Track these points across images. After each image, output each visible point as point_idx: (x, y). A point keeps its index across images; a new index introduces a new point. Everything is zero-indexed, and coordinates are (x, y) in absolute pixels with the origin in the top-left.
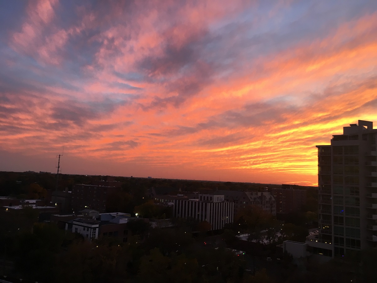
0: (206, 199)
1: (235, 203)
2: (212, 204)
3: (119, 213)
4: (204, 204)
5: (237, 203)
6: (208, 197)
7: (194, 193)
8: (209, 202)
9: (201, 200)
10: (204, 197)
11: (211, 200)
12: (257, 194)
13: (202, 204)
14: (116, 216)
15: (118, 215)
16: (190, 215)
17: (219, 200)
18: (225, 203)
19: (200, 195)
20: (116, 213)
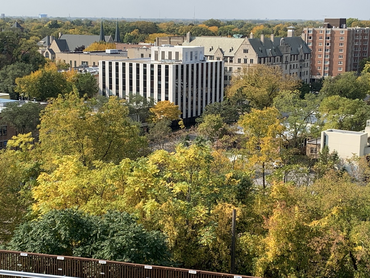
0: (167, 57)
1: (226, 61)
2: (180, 66)
4: (163, 67)
5: (231, 61)
6: (170, 53)
7: (141, 46)
9: (156, 59)
10: (163, 53)
11: (178, 58)
12: (272, 42)
16: (134, 91)
17: (194, 58)
18: (207, 64)
19: (154, 49)
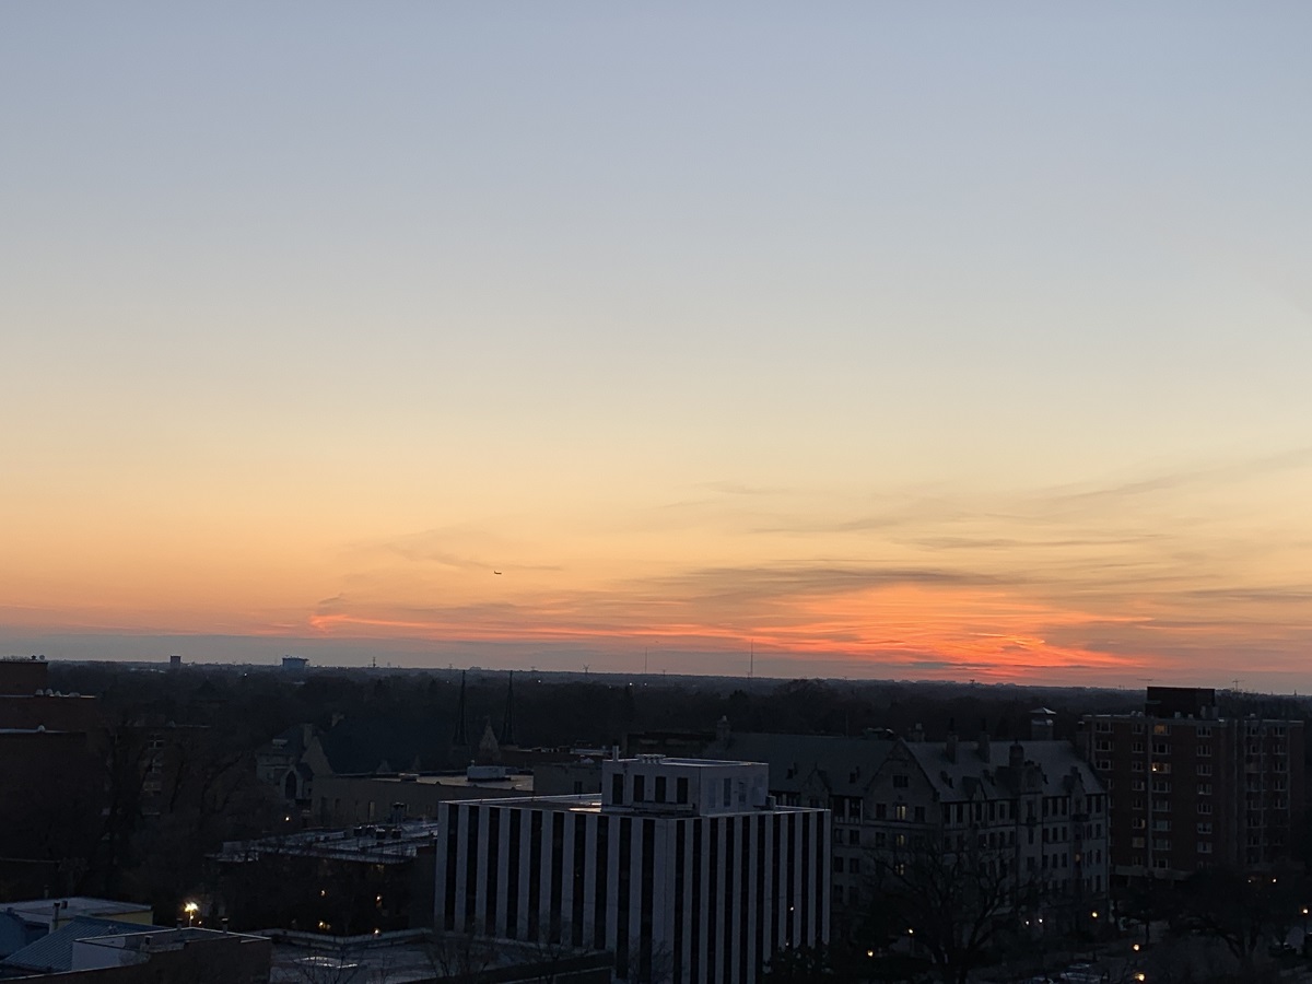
0: (649, 793)
1: (838, 810)
2: (689, 823)
3: (72, 901)
4: (637, 825)
6: (661, 782)
7: (577, 757)
8: (670, 814)
11: (682, 798)
12: (982, 754)
13: (626, 825)
14: (48, 920)
15: (63, 913)
18: (777, 818)
19: (611, 767)
20: (50, 904)
